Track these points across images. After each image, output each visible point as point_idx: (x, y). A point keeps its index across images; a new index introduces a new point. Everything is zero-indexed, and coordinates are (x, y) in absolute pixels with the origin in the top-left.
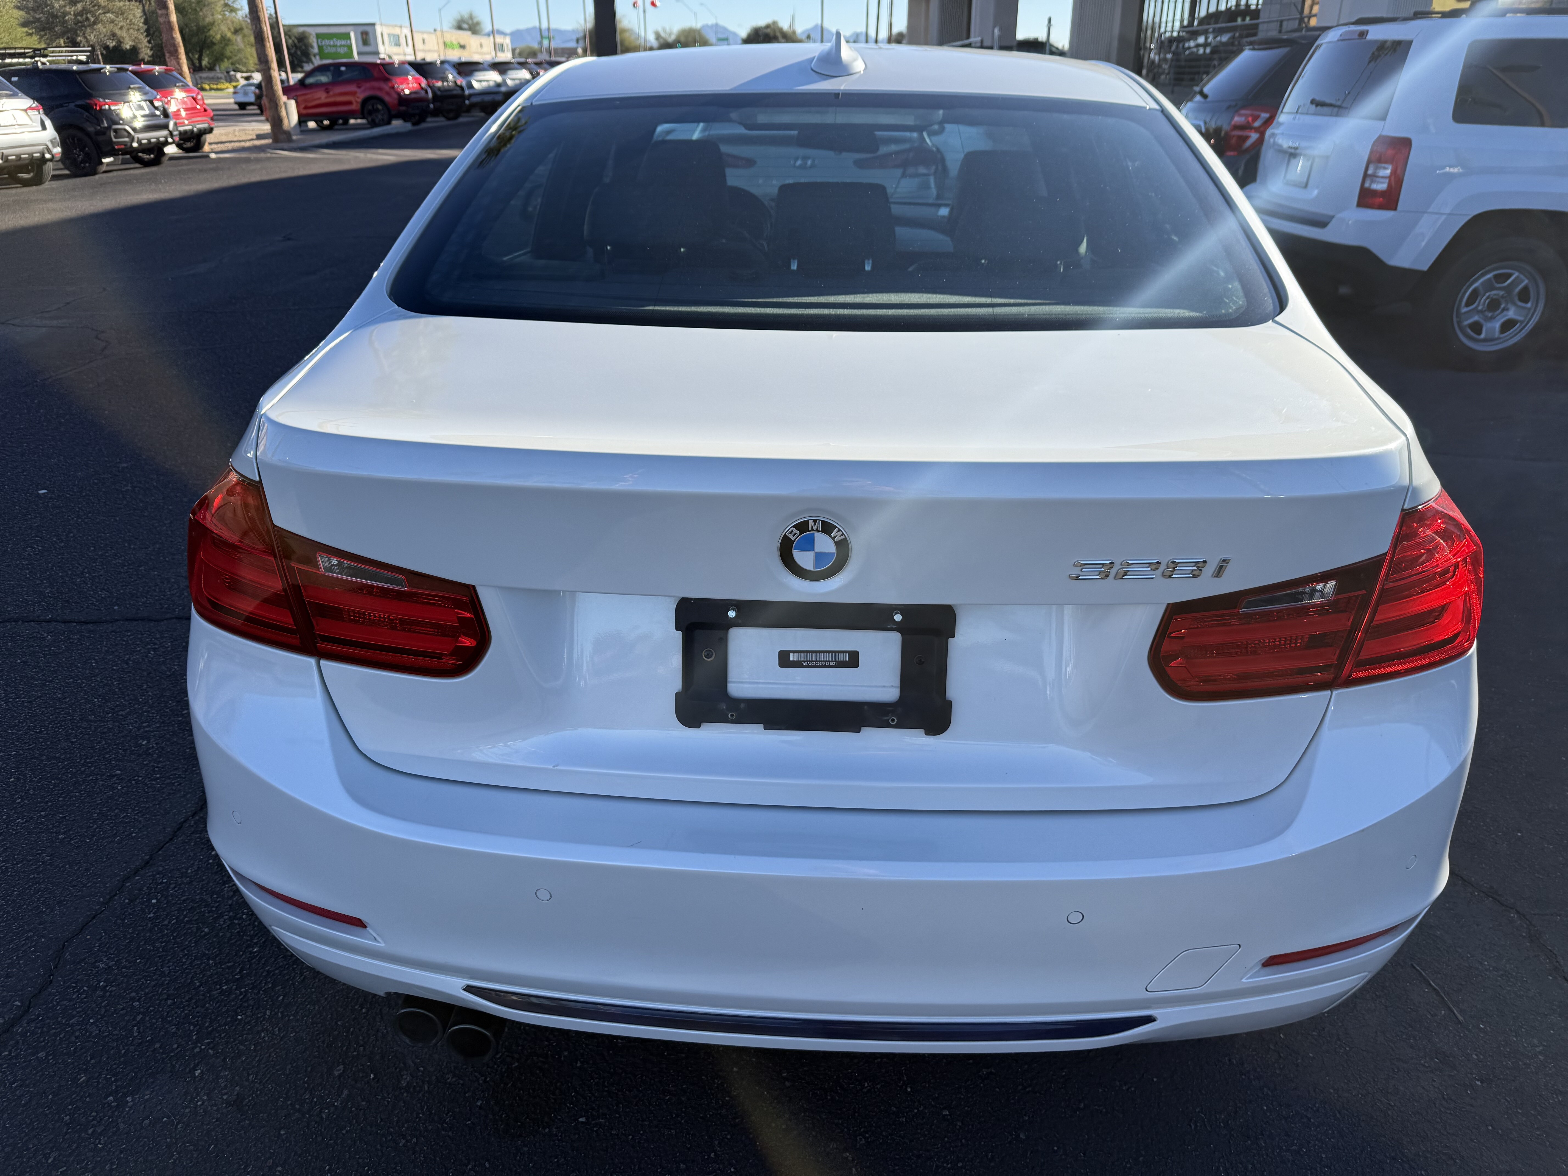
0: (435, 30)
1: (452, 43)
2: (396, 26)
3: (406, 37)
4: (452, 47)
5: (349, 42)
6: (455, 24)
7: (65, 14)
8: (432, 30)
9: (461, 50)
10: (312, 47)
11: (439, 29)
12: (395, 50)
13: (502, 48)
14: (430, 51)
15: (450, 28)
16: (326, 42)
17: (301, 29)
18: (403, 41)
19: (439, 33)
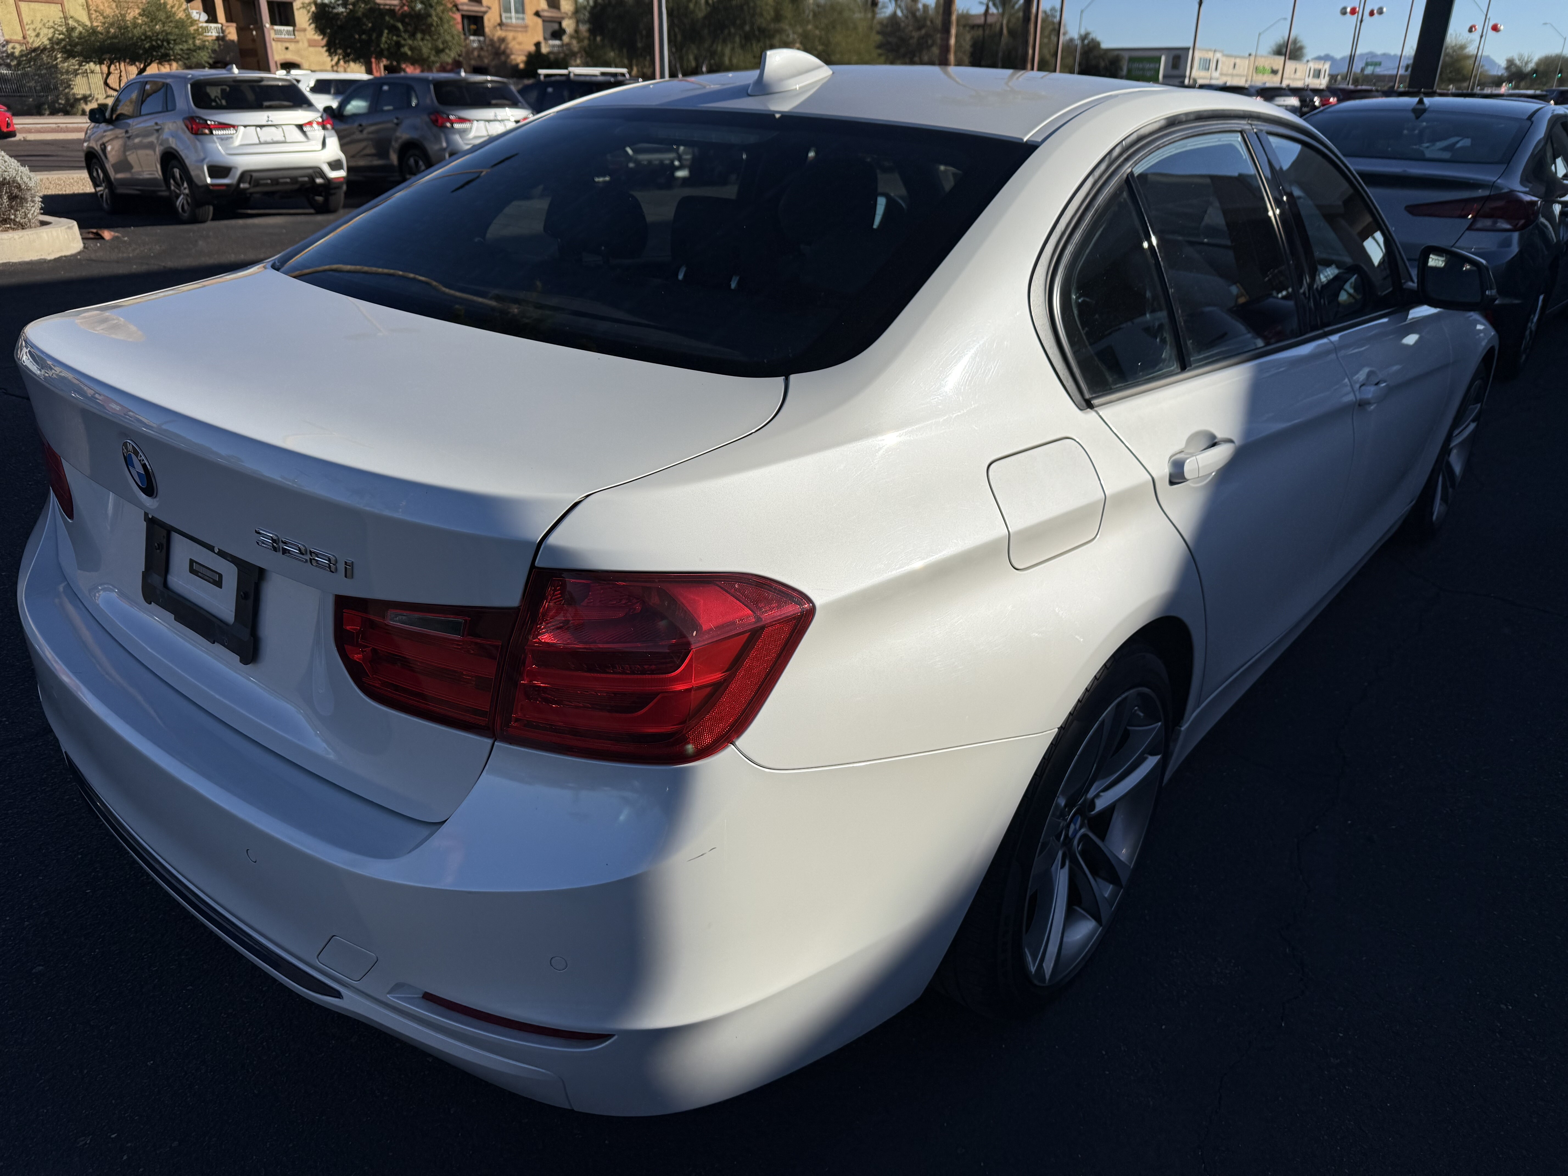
0: (1250, 55)
1: (1264, 67)
2: (1210, 50)
3: (1217, 62)
4: (1263, 71)
5: (1157, 65)
6: (1274, 48)
7: (912, 37)
8: (1247, 55)
9: (1272, 76)
10: (1121, 70)
11: (1254, 54)
12: (1203, 74)
13: (1317, 74)
14: (1238, 75)
15: (1270, 53)
16: (1136, 65)
17: (1116, 53)
18: (1213, 65)
19: (1252, 58)
